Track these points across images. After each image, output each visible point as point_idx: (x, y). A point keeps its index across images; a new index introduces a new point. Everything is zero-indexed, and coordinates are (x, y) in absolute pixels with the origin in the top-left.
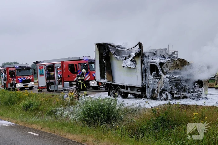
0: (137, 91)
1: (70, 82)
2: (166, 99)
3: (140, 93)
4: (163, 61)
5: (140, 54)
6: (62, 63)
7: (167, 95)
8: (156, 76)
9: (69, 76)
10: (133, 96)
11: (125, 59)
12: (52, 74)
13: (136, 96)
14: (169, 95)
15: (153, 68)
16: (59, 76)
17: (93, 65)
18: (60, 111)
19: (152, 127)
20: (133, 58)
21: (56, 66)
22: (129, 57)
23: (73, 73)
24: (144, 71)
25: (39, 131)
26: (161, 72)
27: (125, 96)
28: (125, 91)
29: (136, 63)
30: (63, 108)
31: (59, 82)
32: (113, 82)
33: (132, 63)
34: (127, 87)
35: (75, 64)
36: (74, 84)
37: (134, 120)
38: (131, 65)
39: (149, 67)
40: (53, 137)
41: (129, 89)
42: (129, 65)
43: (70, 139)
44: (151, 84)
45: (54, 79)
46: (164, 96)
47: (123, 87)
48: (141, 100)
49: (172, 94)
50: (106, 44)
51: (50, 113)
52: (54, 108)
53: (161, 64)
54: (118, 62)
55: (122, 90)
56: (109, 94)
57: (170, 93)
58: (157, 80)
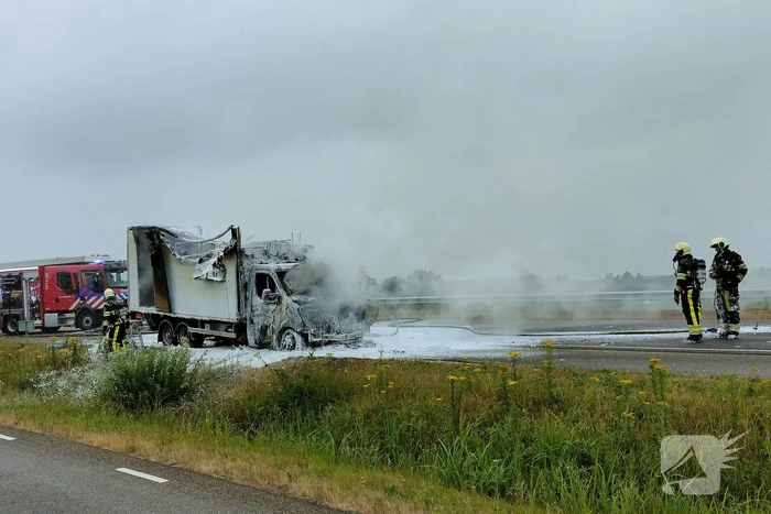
0: (226, 331)
1: (61, 313)
2: (293, 347)
3: (233, 335)
4: (283, 266)
5: (234, 252)
6: (42, 270)
7: (293, 337)
8: (270, 299)
9: (57, 300)
10: (213, 343)
11: (201, 261)
12: (15, 294)
13: (222, 343)
14: (299, 339)
15: (263, 281)
16: (34, 299)
17: (114, 274)
18: (48, 379)
19: (276, 408)
20: (219, 260)
21: (26, 276)
22: (209, 256)
23: (68, 294)
24: (242, 289)
25: (10, 428)
26: (280, 291)
27: (197, 342)
28: (198, 330)
29: (225, 270)
30: (53, 373)
31: (33, 313)
32: (170, 312)
33: (216, 270)
34: (203, 323)
35: (72, 272)
36: (70, 318)
37: (230, 394)
38: (214, 274)
39: (253, 279)
40: (51, 441)
41: (207, 326)
42: (211, 274)
43: (95, 445)
44: (258, 315)
45: (21, 306)
46: (288, 340)
47: (194, 322)
48: (237, 350)
49: (305, 336)
50: (154, 227)
51: (23, 386)
52: (30, 372)
53: (281, 274)
54: (182, 267)
55: (191, 330)
56: (160, 339)
57: (301, 334)
58: (272, 307)
